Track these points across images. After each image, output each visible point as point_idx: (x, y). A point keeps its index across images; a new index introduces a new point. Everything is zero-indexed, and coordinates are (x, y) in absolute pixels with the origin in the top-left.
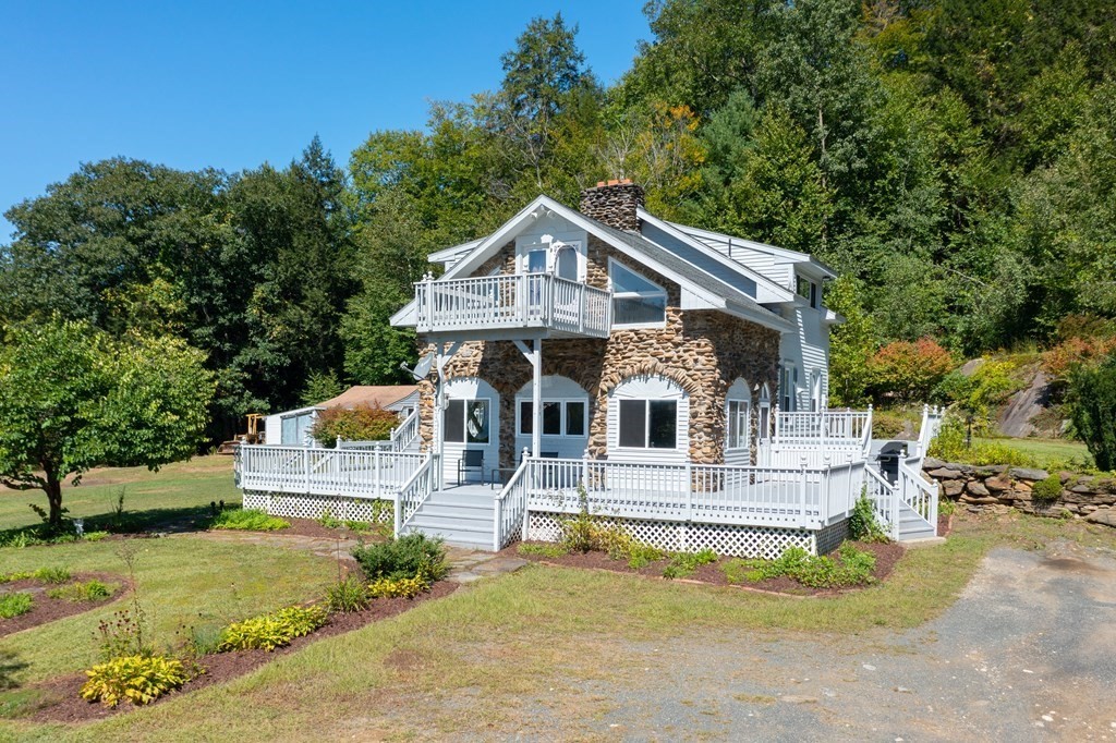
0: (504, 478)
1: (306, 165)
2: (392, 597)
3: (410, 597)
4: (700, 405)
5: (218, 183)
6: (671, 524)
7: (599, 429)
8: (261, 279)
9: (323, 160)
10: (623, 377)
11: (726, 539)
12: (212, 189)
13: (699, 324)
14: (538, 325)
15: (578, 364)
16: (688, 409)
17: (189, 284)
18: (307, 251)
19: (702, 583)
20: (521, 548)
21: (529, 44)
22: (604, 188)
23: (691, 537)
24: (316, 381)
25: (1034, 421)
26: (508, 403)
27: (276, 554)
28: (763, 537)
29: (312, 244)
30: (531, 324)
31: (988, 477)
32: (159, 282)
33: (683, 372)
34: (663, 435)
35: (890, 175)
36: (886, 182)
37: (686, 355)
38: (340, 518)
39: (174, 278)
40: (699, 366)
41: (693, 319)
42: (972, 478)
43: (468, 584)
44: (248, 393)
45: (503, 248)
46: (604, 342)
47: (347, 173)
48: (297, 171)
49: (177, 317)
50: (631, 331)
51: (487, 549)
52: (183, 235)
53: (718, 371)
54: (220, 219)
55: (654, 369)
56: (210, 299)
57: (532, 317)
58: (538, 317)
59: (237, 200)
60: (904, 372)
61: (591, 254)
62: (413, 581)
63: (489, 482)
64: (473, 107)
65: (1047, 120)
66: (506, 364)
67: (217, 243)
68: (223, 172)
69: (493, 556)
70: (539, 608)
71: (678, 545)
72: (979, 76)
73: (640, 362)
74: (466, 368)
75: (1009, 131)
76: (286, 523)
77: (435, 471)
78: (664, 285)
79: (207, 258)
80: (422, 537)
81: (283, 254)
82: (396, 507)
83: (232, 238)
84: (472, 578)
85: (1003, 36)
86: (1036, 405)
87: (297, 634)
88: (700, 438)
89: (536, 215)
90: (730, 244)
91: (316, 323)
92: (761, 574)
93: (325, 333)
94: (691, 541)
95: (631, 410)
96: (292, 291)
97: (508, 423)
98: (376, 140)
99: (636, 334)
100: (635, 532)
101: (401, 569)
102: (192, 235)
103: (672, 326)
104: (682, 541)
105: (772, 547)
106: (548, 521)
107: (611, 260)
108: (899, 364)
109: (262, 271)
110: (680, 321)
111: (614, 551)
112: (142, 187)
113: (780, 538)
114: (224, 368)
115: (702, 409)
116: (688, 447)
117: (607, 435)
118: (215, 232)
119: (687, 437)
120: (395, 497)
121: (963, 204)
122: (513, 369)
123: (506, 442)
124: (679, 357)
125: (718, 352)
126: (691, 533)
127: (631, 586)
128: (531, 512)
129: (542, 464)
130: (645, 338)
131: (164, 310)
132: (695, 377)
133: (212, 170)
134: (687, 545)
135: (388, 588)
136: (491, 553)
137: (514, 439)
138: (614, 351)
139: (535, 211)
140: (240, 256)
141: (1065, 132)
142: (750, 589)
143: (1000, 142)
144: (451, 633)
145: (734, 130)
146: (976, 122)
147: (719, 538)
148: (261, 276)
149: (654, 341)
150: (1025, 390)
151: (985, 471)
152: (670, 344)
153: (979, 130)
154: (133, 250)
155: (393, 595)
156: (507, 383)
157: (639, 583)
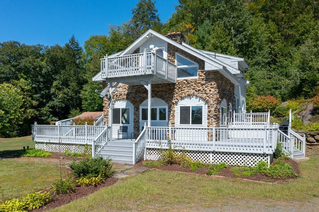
0: (135, 137)
1: (70, 44)
2: (87, 186)
3: (96, 186)
4: (212, 107)
5: (41, 49)
6: (206, 153)
7: (172, 118)
8: (55, 79)
9: (75, 43)
10: (181, 98)
11: (230, 158)
12: (39, 51)
13: (211, 76)
14: (150, 73)
15: (164, 93)
16: (207, 109)
17: (32, 80)
18: (70, 71)
19: (224, 177)
20: (144, 163)
21: (140, 6)
22: (170, 35)
23: (215, 158)
24: (73, 112)
25: (310, 120)
26: (137, 109)
27: (42, 166)
28: (246, 157)
29: (72, 69)
30: (147, 73)
31: (316, 135)
32: (22, 80)
33: (205, 95)
34: (197, 120)
35: (254, 46)
36: (252, 48)
37: (206, 89)
38: (72, 152)
39: (27, 79)
40: (211, 93)
41: (209, 74)
42: (309, 136)
43: (122, 179)
44: (51, 115)
45: (135, 51)
46: (174, 84)
47: (83, 48)
48: (67, 46)
49: (28, 91)
50: (184, 80)
51: (130, 163)
52: (30, 65)
53: (218, 95)
54: (42, 60)
55: (193, 94)
56: (39, 86)
57: (148, 70)
58: (150, 70)
59: (48, 54)
60: (264, 105)
61: (168, 51)
62: (97, 179)
63: (130, 139)
64: (123, 27)
65: (302, 30)
66: (136, 94)
67: (41, 68)
68: (43, 46)
69: (133, 166)
70: (156, 191)
71: (209, 161)
72: (279, 17)
73: (188, 92)
74: (121, 96)
75: (288, 34)
76: (50, 154)
77: (109, 133)
78: (197, 62)
79: (38, 72)
80: (102, 159)
81: (62, 72)
82: (93, 148)
83: (46, 67)
84: (124, 176)
85: (286, 6)
86: (309, 115)
87: (34, 207)
88: (212, 120)
89: (148, 37)
90: (215, 55)
91: (73, 93)
92: (250, 173)
93: (76, 96)
94: (215, 159)
95: (184, 110)
96: (65, 83)
97: (137, 116)
98: (93, 38)
99: (186, 81)
100: (191, 156)
101: (91, 173)
102: (33, 65)
103: (201, 78)
104: (211, 160)
105: (250, 161)
106: (154, 152)
107: (177, 54)
108: (262, 103)
109: (56, 77)
110: (204, 76)
111: (184, 164)
112: (16, 49)
113: (254, 158)
114: (44, 107)
115: (213, 109)
116: (207, 124)
117: (175, 120)
118: (40, 64)
119: (207, 120)
120: (92, 143)
121: (276, 56)
122: (139, 96)
123: (136, 124)
124: (203, 89)
125: (218, 87)
126: (215, 156)
127: (194, 178)
128: (147, 149)
129: (152, 129)
130: (190, 82)
131: (24, 89)
132: (210, 97)
133: (40, 45)
134: (213, 161)
135: (85, 182)
136: (132, 165)
137: (139, 122)
138: (178, 88)
139: (147, 35)
140: (48, 72)
141: (308, 33)
142: (247, 180)
143: (287, 38)
144: (114, 205)
145: (206, 32)
146: (278, 31)
147: (227, 158)
148: (56, 78)
149: (193, 84)
150: (304, 111)
151: (314, 133)
152: (200, 85)
153: (280, 34)
154: (13, 69)
155: (87, 185)
156: (136, 101)
157: (197, 178)
